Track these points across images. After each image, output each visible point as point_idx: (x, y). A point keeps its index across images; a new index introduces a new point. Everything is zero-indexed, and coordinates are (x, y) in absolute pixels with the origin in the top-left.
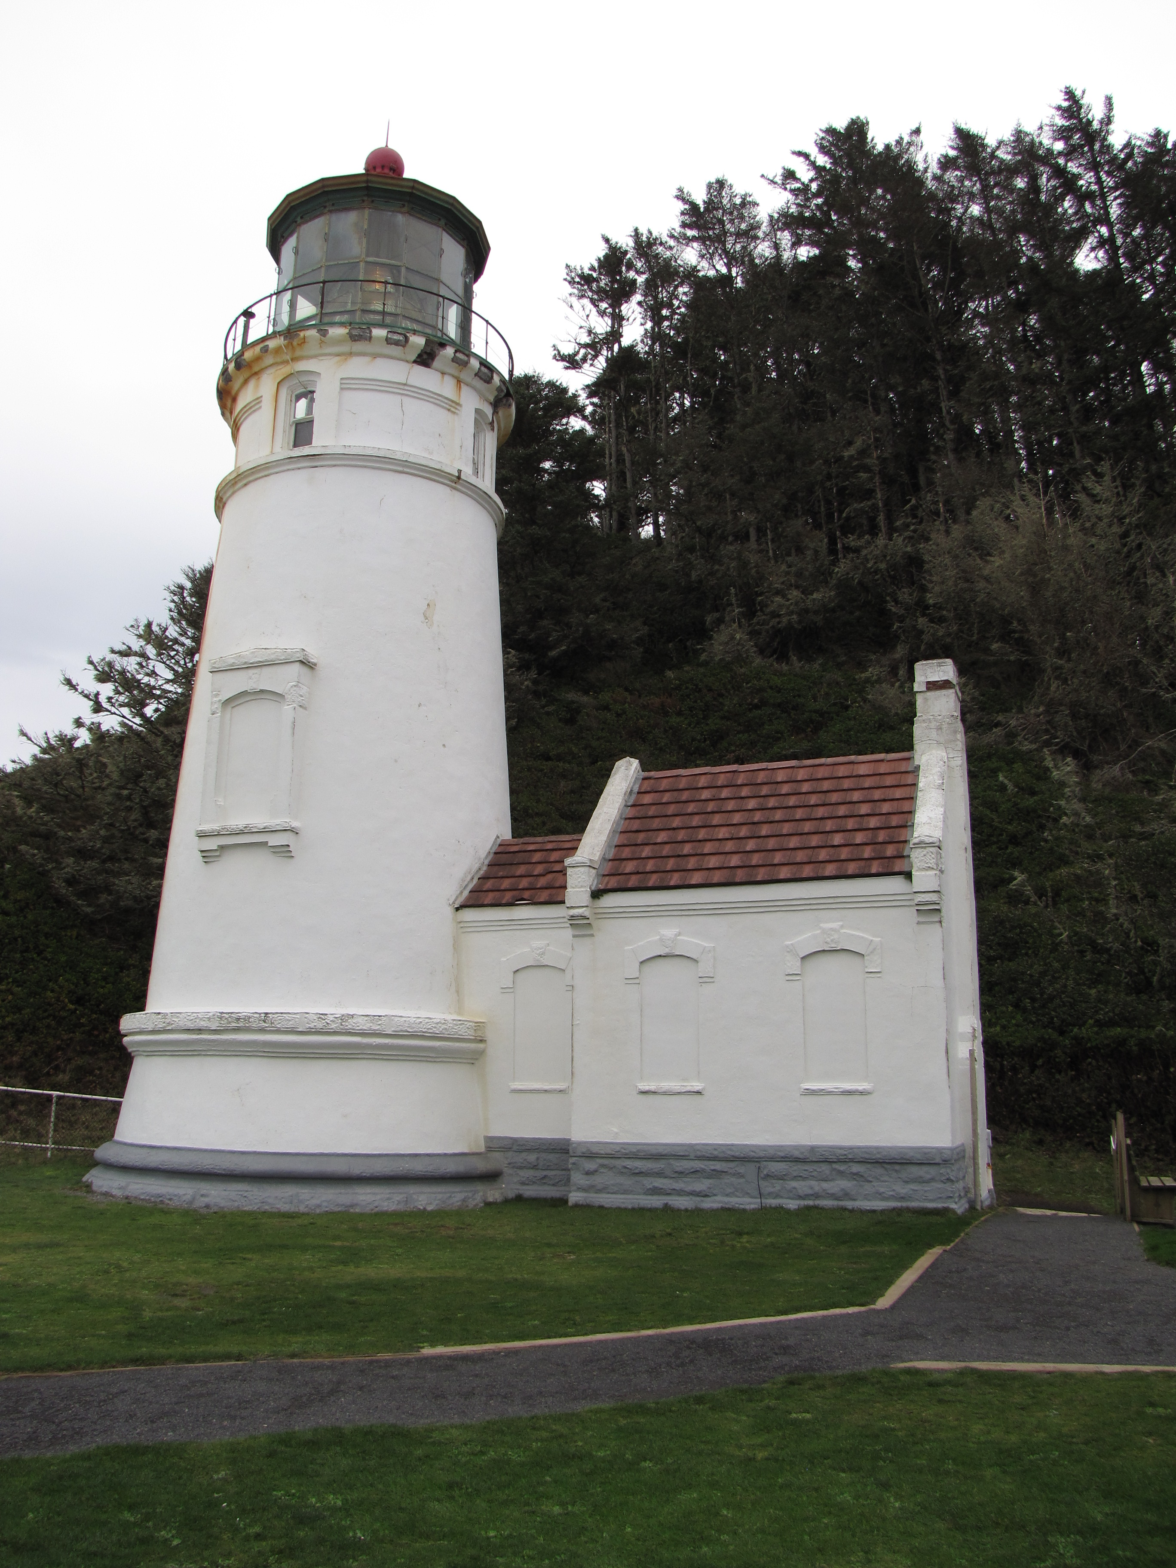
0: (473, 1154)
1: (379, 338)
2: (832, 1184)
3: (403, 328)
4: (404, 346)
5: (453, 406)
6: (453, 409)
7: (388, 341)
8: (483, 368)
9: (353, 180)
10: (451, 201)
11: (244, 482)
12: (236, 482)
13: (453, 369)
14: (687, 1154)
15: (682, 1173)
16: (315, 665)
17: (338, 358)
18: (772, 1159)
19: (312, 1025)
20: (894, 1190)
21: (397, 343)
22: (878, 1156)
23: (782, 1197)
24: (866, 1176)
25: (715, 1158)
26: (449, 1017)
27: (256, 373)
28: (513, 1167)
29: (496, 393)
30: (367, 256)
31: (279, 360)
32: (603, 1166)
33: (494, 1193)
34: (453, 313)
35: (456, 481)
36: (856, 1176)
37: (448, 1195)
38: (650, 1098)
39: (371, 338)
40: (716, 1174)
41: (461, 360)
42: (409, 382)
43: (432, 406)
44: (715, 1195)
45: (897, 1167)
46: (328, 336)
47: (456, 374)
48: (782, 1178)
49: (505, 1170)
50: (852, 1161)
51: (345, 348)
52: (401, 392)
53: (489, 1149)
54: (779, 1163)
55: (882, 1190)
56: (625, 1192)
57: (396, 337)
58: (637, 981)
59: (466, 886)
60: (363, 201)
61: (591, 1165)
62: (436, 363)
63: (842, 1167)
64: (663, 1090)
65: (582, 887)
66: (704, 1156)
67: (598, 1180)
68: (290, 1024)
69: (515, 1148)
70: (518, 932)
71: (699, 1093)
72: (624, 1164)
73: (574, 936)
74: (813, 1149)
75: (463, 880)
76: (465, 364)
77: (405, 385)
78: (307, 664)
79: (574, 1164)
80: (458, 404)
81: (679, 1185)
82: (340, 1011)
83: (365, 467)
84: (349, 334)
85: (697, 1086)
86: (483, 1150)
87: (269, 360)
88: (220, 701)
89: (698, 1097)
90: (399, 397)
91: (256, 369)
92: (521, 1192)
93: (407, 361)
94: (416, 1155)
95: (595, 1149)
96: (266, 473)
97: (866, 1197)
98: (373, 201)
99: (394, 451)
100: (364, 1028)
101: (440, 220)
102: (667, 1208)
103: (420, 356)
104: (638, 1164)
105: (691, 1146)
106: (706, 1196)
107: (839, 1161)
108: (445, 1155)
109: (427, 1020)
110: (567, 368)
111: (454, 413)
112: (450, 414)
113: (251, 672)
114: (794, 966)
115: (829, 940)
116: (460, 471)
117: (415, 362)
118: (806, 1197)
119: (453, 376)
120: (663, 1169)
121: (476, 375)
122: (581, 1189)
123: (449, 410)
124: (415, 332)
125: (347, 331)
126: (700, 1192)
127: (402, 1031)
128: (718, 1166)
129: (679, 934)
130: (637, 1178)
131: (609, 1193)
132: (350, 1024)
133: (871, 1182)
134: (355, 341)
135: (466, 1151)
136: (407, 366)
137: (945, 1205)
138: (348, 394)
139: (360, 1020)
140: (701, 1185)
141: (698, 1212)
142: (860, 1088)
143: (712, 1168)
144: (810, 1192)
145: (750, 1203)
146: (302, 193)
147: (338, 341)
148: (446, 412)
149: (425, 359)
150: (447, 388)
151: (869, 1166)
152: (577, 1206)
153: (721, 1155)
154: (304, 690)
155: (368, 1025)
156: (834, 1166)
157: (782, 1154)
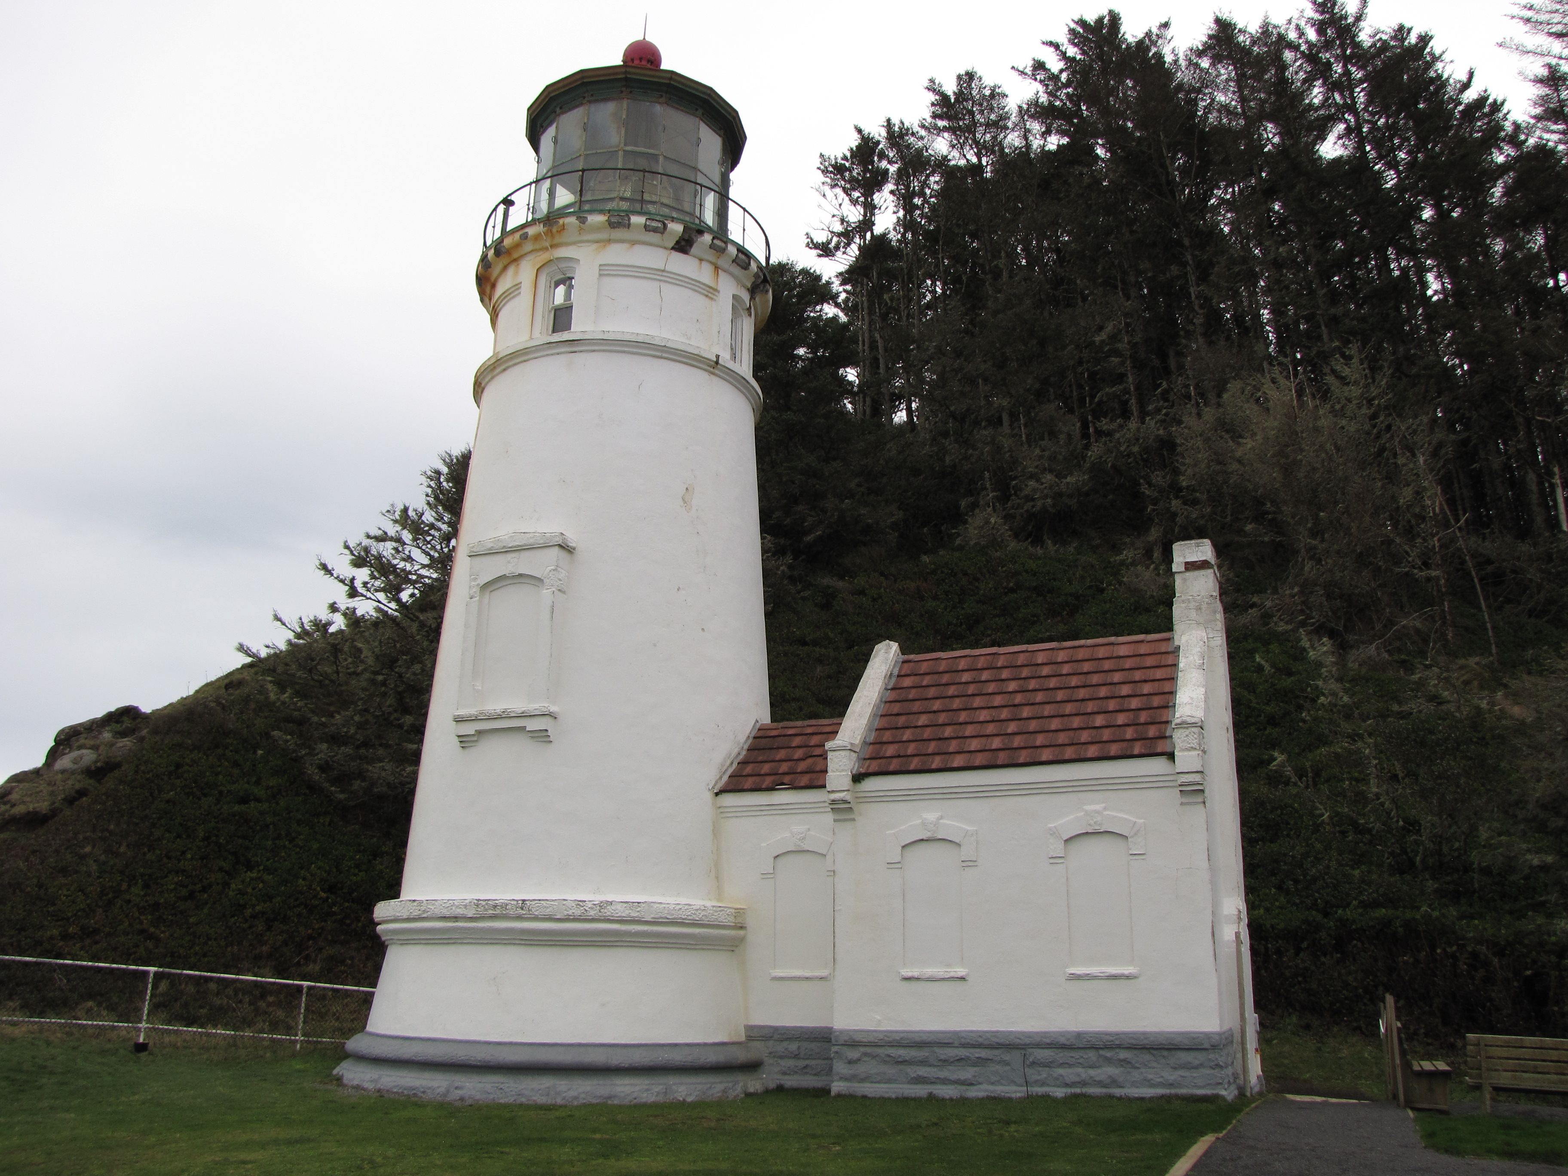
0: (733, 1043)
1: (637, 226)
2: (1099, 1071)
3: (662, 216)
4: (662, 233)
5: (711, 292)
6: (710, 295)
7: (646, 228)
8: (740, 255)
9: (611, 71)
10: (709, 92)
11: (503, 367)
12: (495, 368)
13: (710, 255)
14: (951, 1041)
15: (945, 1061)
16: (574, 549)
17: (595, 246)
18: (1039, 1046)
19: (570, 912)
20: (1162, 1077)
21: (655, 230)
22: (1145, 1042)
23: (1048, 1085)
24: (1133, 1062)
25: (980, 1046)
26: (709, 904)
27: (515, 260)
28: (774, 1057)
29: (753, 279)
30: (626, 145)
31: (538, 247)
32: (865, 1054)
33: (754, 1084)
34: (710, 201)
35: (714, 366)
36: (1124, 1062)
37: (709, 1086)
38: (914, 985)
39: (629, 225)
40: (981, 1062)
41: (719, 246)
42: (667, 269)
43: (691, 292)
44: (980, 1084)
45: (1165, 1053)
46: (587, 223)
47: (714, 260)
48: (1048, 1065)
49: (766, 1059)
50: (1119, 1047)
51: (604, 235)
52: (658, 277)
53: (750, 1038)
54: (1046, 1051)
55: (1150, 1077)
56: (889, 1081)
57: (655, 224)
58: (899, 866)
59: (726, 770)
60: (622, 92)
61: (853, 1054)
62: (694, 250)
63: (1108, 1054)
64: (927, 976)
65: (843, 770)
66: (968, 1044)
67: (861, 1069)
68: (548, 912)
69: (776, 1037)
70: (778, 817)
71: (962, 979)
72: (886, 1052)
73: (835, 821)
74: (1079, 1035)
75: (722, 765)
76: (723, 250)
77: (663, 271)
78: (565, 548)
79: (836, 1052)
80: (716, 290)
81: (944, 1074)
82: (598, 898)
83: (624, 352)
84: (608, 221)
85: (961, 971)
86: (743, 1039)
87: (528, 247)
88: (478, 585)
89: (962, 983)
90: (657, 284)
91: (515, 255)
92: (782, 1082)
93: (665, 248)
94: (676, 1045)
95: (858, 1038)
96: (525, 358)
97: (1134, 1084)
98: (631, 92)
99: (653, 337)
100: (624, 915)
101: (697, 110)
102: (931, 1097)
103: (677, 243)
104: (902, 1052)
105: (955, 1033)
106: (972, 1084)
107: (1106, 1047)
108: (705, 1044)
109: (686, 907)
110: (820, 256)
111: (712, 299)
112: (707, 299)
113: (510, 556)
114: (1058, 848)
115: (1092, 822)
116: (718, 357)
117: (673, 248)
118: (1073, 1084)
119: (711, 263)
120: (927, 1057)
121: (733, 261)
122: (843, 1078)
123: (707, 296)
124: (673, 219)
125: (606, 218)
126: (965, 1080)
127: (661, 918)
128: (983, 1053)
129: (941, 818)
130: (901, 1067)
131: (872, 1082)
132: (609, 911)
133: (1138, 1068)
134: (614, 228)
135: (726, 1040)
137: (1215, 1092)
138: (606, 280)
139: (619, 907)
140: (967, 1073)
141: (963, 1101)
142: (1126, 972)
143: (977, 1055)
144: (1077, 1079)
145: (1016, 1092)
146: (561, 84)
147: (597, 228)
148: (704, 298)
149: (683, 245)
150: (705, 274)
151: (1136, 1052)
152: (839, 1096)
153: (986, 1042)
154: (563, 574)
155: (627, 912)
156: (1101, 1052)
157: (1048, 1041)
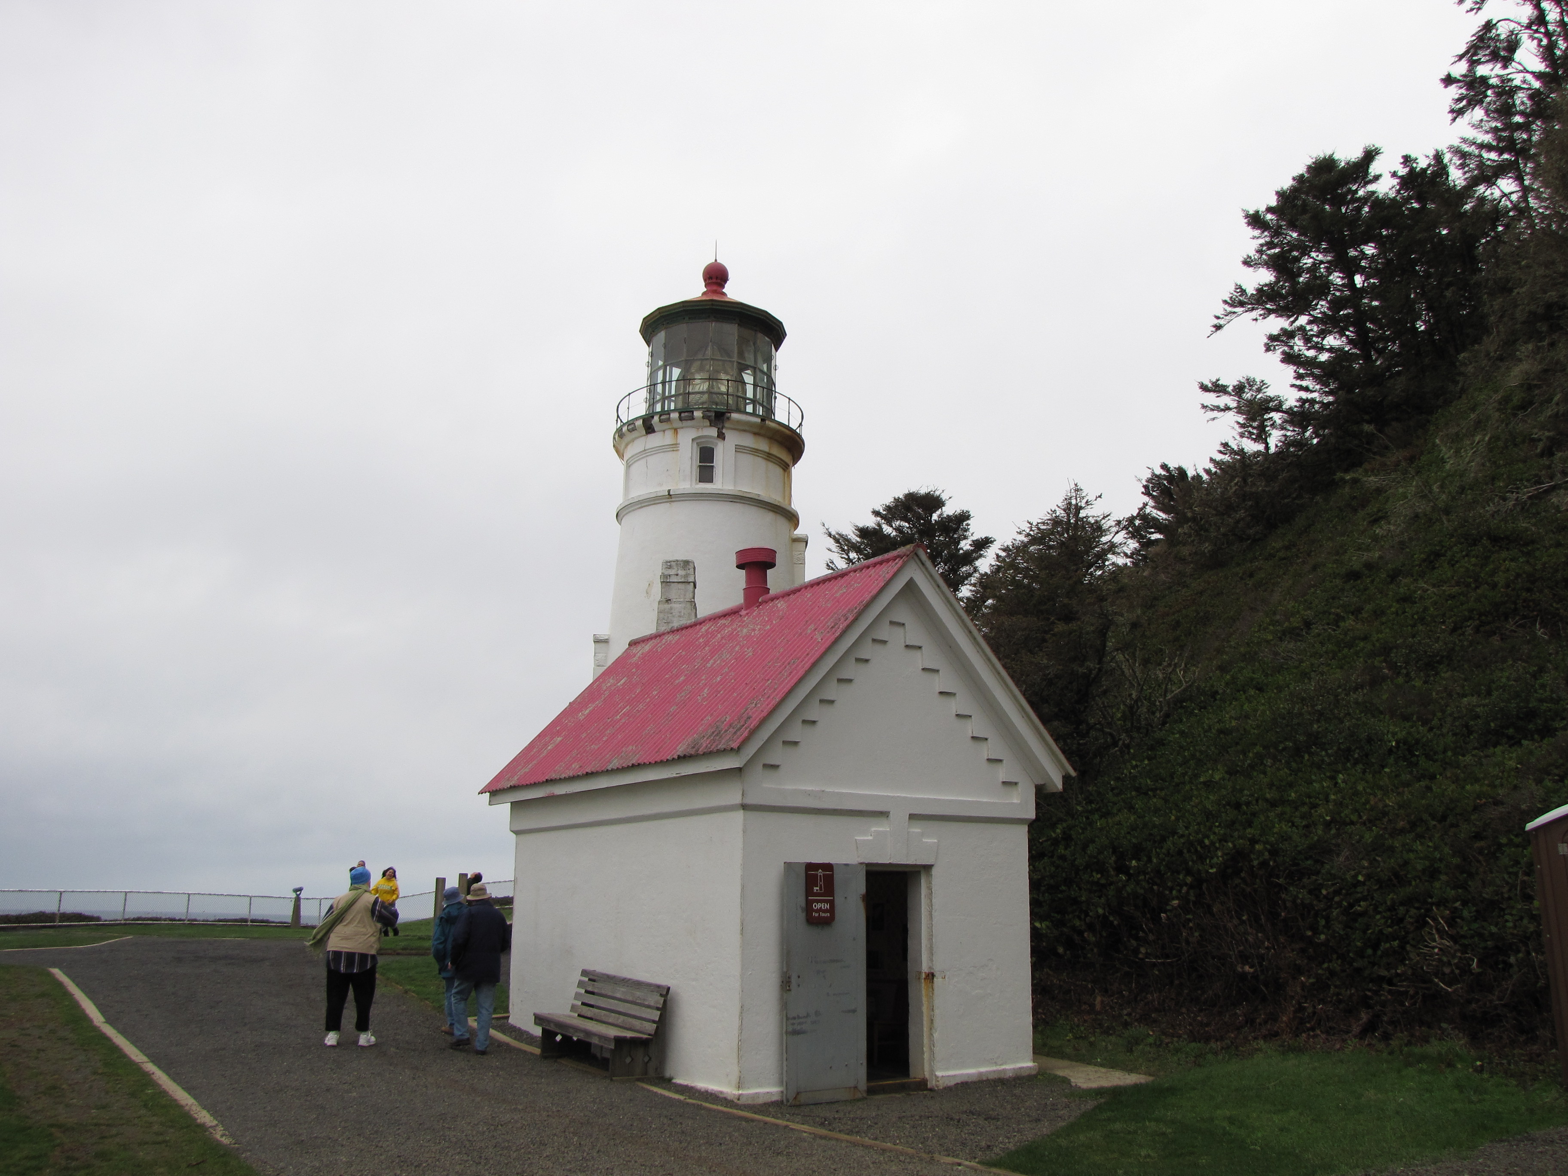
1: (626, 432)
4: (636, 430)
5: (674, 447)
6: (675, 449)
7: (630, 431)
8: (683, 415)
16: (608, 639)
21: (633, 430)
35: (670, 497)
41: (665, 419)
42: (646, 448)
43: (663, 454)
52: (645, 455)
57: (631, 427)
62: (656, 429)
76: (669, 420)
77: (645, 450)
78: (600, 641)
80: (677, 444)
90: (646, 459)
99: (634, 497)
103: (647, 429)
112: (675, 452)
116: (669, 491)
117: (646, 435)
119: (670, 429)
121: (681, 420)
134: (622, 438)
136: (643, 438)
148: (672, 452)
149: (652, 429)
150: (669, 438)
154: (600, 656)
